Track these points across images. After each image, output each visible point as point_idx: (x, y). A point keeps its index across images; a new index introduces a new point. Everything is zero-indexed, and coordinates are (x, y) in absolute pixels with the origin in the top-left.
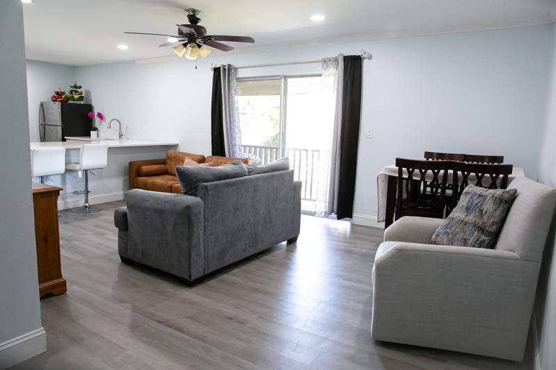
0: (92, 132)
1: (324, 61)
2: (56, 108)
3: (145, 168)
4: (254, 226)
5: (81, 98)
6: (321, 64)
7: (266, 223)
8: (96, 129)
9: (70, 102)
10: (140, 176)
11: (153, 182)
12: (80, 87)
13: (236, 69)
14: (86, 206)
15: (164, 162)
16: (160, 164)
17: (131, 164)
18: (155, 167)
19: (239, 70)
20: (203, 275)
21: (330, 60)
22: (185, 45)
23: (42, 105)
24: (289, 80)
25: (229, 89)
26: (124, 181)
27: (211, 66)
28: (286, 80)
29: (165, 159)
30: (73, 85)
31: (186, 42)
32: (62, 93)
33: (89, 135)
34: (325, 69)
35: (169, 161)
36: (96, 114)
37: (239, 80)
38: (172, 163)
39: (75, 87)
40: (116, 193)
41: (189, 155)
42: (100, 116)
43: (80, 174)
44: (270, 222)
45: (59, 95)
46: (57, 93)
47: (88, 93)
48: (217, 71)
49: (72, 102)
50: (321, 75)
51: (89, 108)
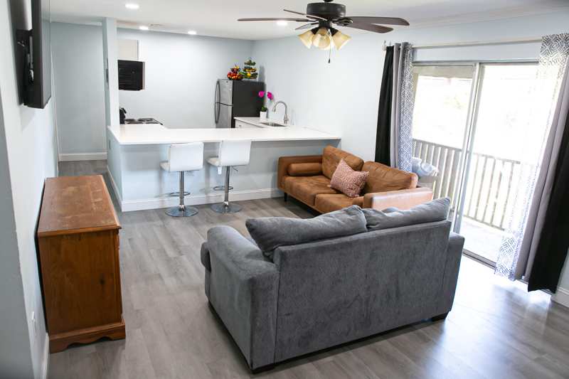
0: (261, 113)
1: (547, 41)
2: (228, 87)
3: (294, 166)
4: (367, 301)
5: (254, 76)
6: (540, 44)
7: (389, 297)
8: (265, 110)
9: (244, 79)
10: (288, 174)
11: (299, 186)
12: (254, 64)
13: (414, 50)
14: (226, 205)
15: (319, 160)
16: (315, 162)
17: (281, 160)
18: (307, 166)
19: (419, 51)
20: (272, 362)
21: (557, 39)
22: (314, 31)
23: (218, 82)
24: (488, 68)
25: (402, 76)
26: (274, 177)
27: (383, 44)
28: (483, 67)
29: (321, 156)
30: (247, 61)
31: (317, 26)
32: (237, 70)
33: (259, 116)
34: (547, 54)
35: (324, 159)
36: (267, 94)
37: (416, 63)
38: (328, 162)
39: (250, 63)
40: (263, 190)
41: (346, 155)
42: (270, 96)
43: (220, 171)
44: (398, 295)
45: (235, 71)
46: (233, 70)
47: (262, 69)
48: (390, 50)
49: (247, 79)
50: (537, 62)
51: (262, 86)
